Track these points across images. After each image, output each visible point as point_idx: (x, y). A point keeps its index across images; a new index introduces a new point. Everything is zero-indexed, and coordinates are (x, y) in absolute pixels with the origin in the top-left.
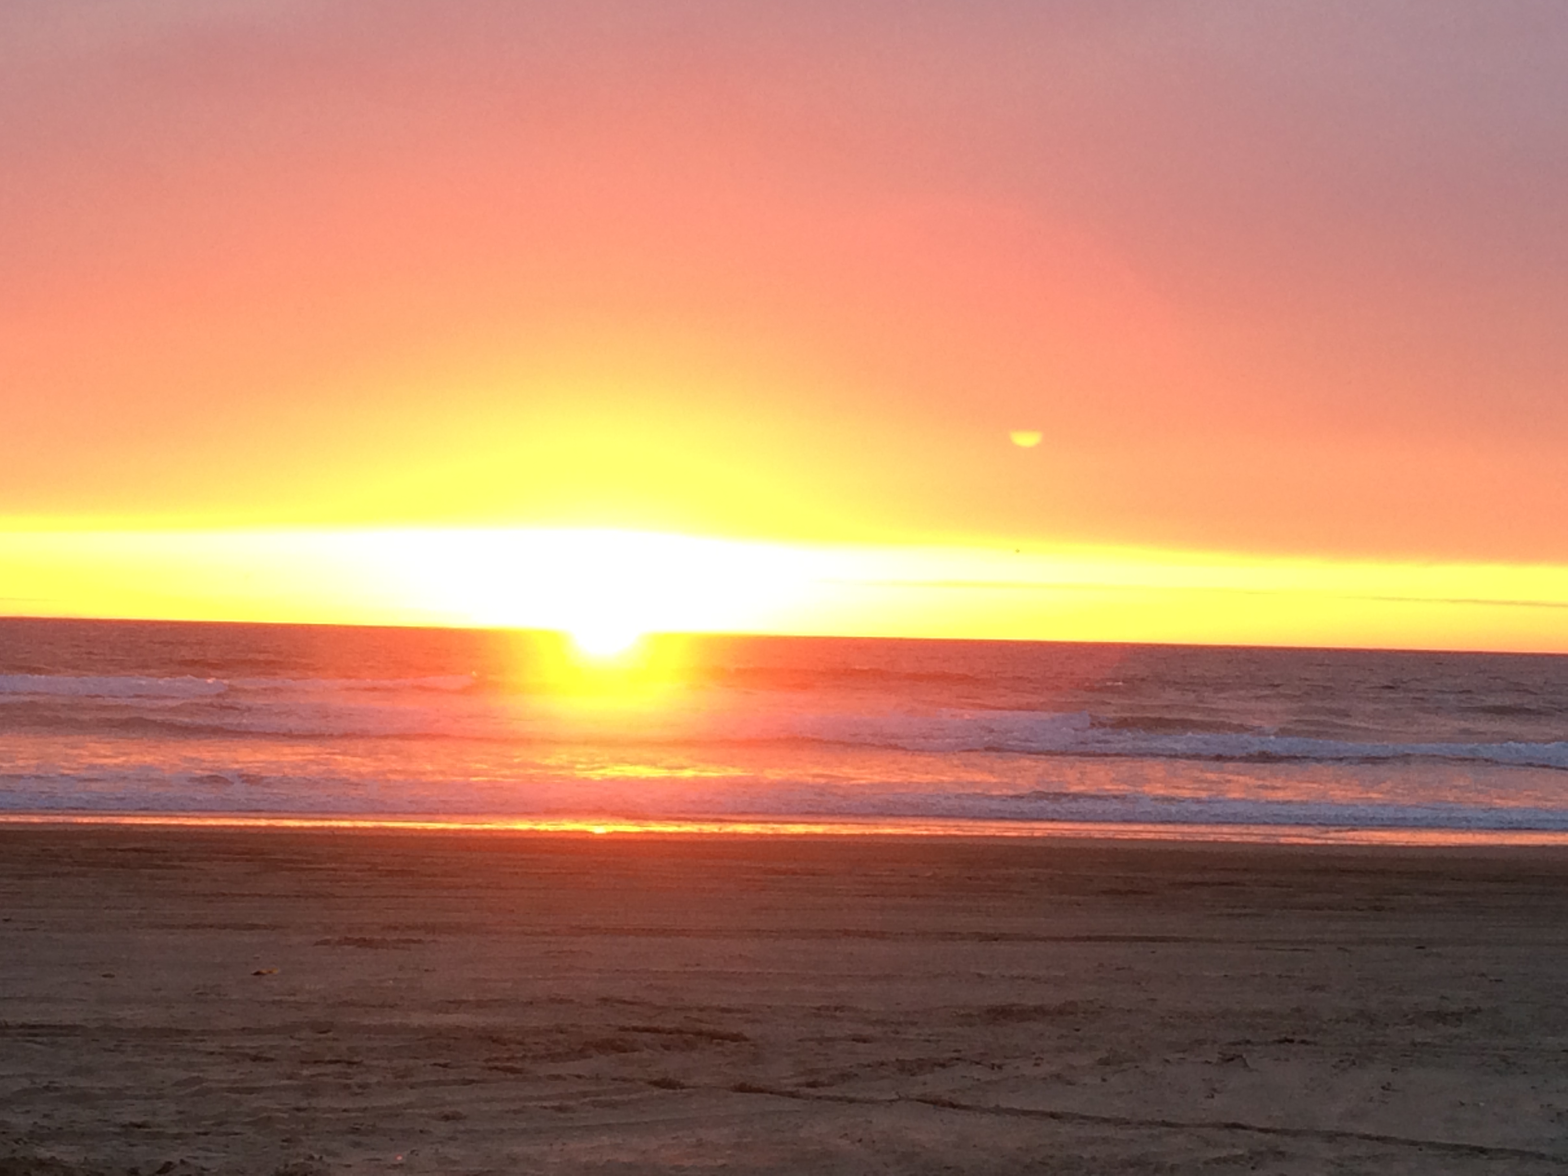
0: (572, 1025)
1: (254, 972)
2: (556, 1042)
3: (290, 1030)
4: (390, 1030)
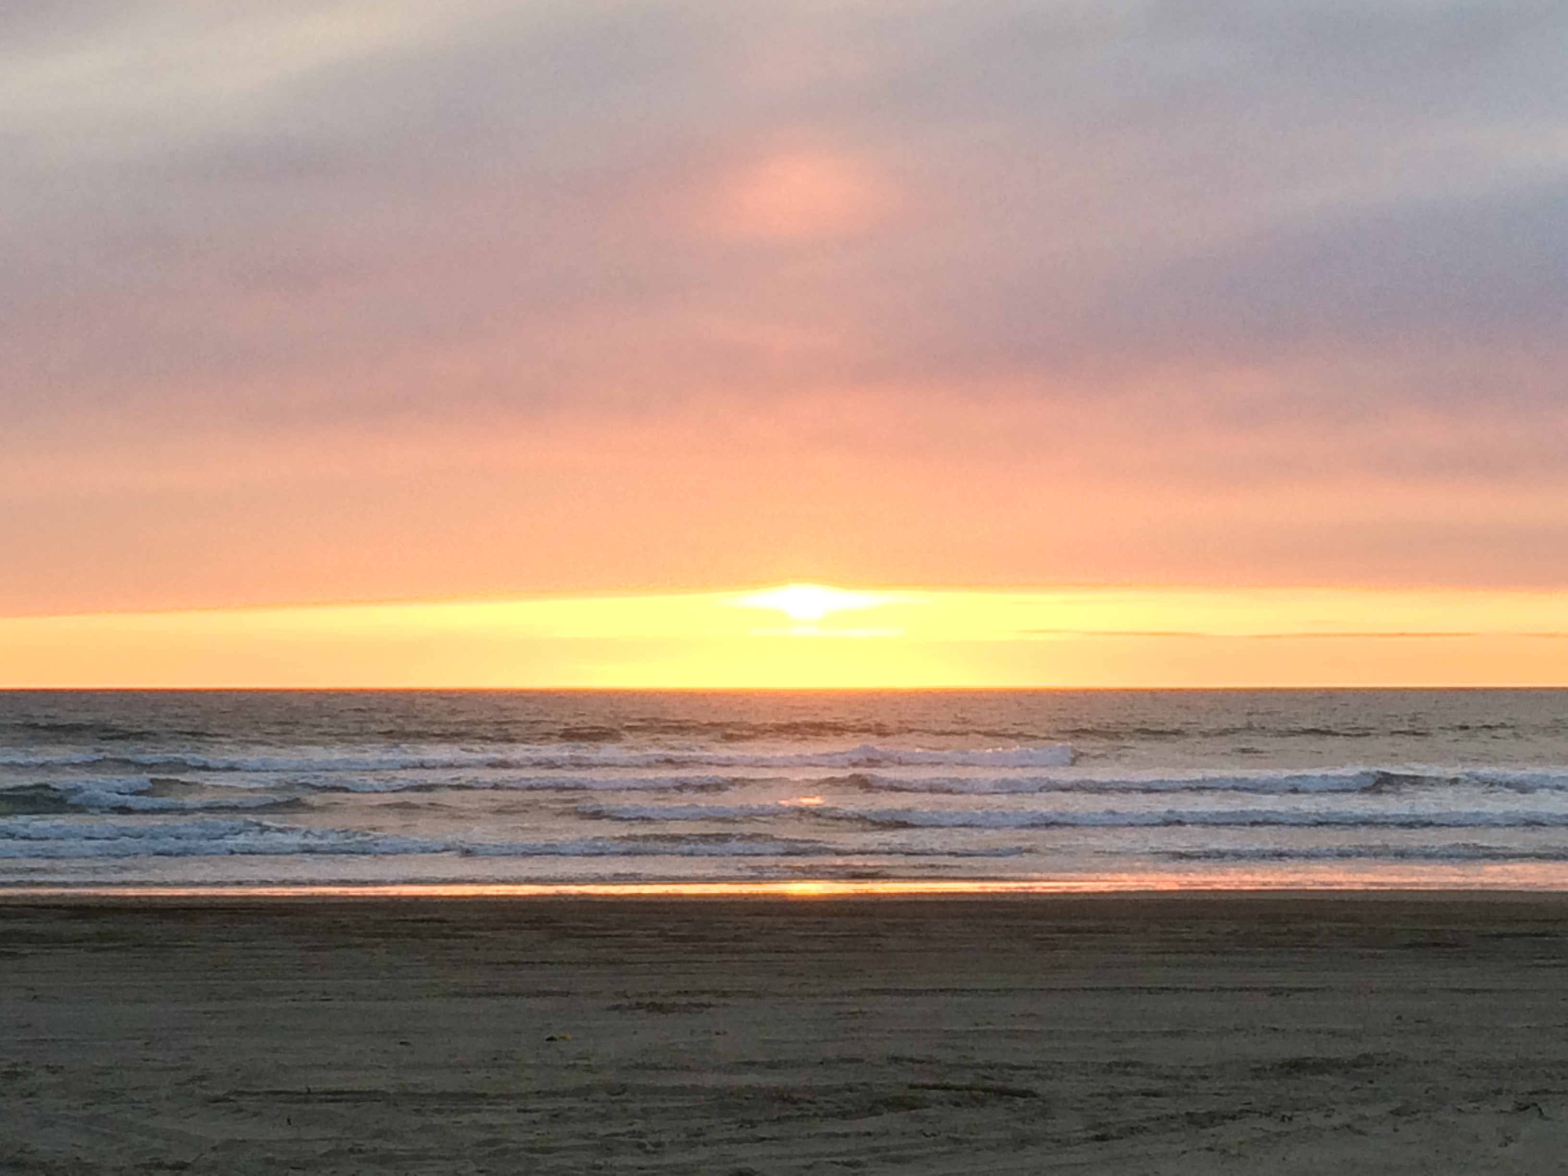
0: (862, 1084)
1: (548, 1037)
2: (846, 1101)
3: (584, 1092)
4: (682, 1091)
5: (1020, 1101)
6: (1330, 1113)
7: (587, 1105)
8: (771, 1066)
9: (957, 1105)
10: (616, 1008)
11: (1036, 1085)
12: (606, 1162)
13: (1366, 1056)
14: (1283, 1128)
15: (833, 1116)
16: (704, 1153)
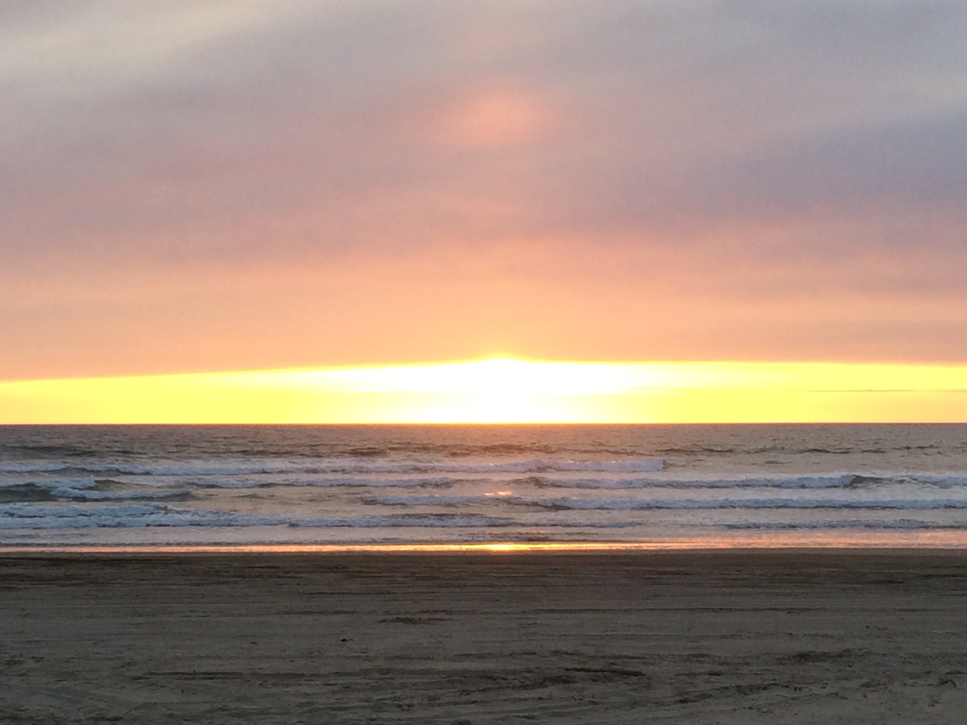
0: (537, 668)
1: (342, 639)
2: (526, 678)
3: (365, 673)
4: (425, 672)
5: (634, 678)
6: (824, 686)
7: (366, 681)
8: (479, 657)
9: (595, 681)
10: (384, 621)
11: (643, 669)
12: (377, 716)
13: (848, 651)
14: (796, 694)
15: (519, 688)
16: (438, 711)
